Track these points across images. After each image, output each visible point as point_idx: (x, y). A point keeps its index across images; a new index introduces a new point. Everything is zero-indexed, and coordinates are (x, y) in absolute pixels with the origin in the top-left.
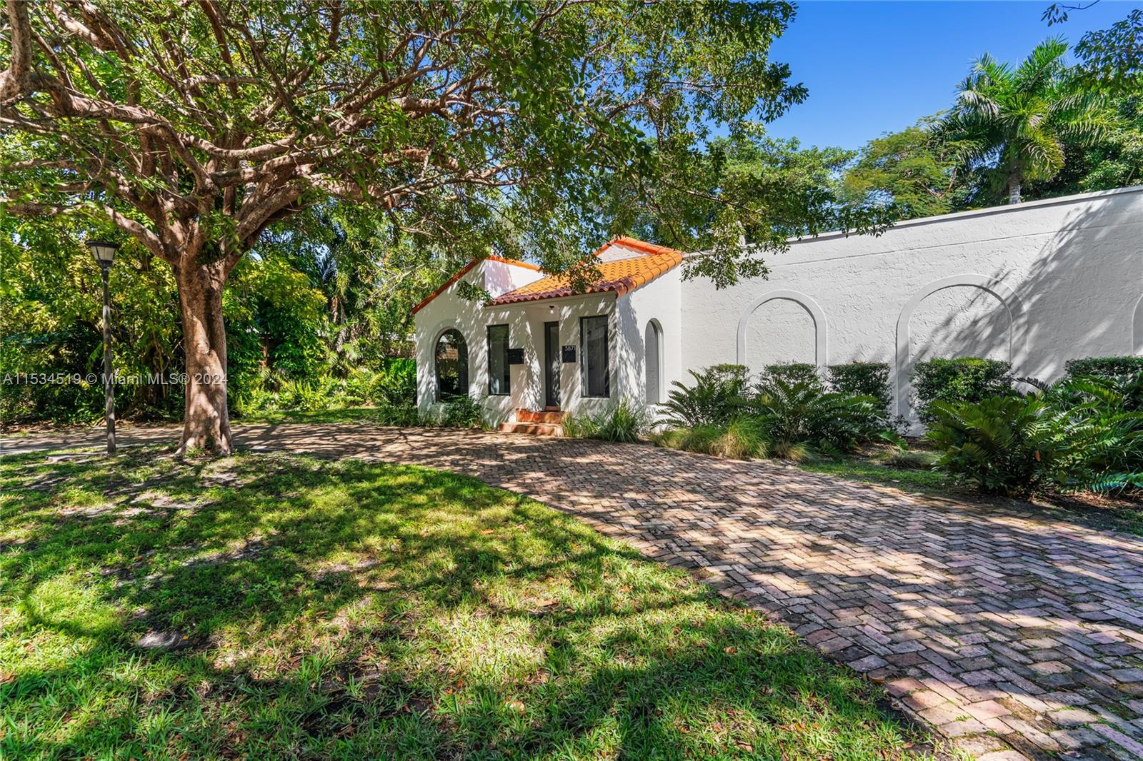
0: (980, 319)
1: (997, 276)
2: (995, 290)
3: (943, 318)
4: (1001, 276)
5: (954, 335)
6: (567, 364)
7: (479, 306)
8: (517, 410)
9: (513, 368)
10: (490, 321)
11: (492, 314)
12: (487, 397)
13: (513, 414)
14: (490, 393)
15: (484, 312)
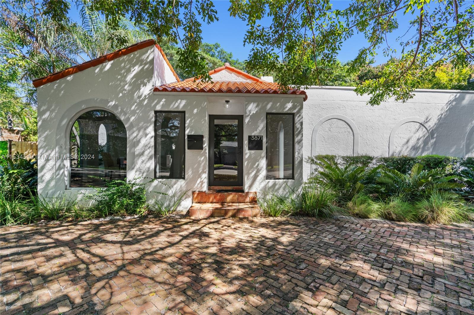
0: (421, 138)
1: (427, 119)
2: (425, 125)
3: (406, 140)
4: (428, 120)
5: (410, 147)
6: (253, 152)
7: (146, 90)
8: (193, 193)
9: (189, 153)
10: (158, 108)
11: (164, 100)
12: (153, 181)
13: (189, 197)
14: (156, 177)
15: (151, 97)
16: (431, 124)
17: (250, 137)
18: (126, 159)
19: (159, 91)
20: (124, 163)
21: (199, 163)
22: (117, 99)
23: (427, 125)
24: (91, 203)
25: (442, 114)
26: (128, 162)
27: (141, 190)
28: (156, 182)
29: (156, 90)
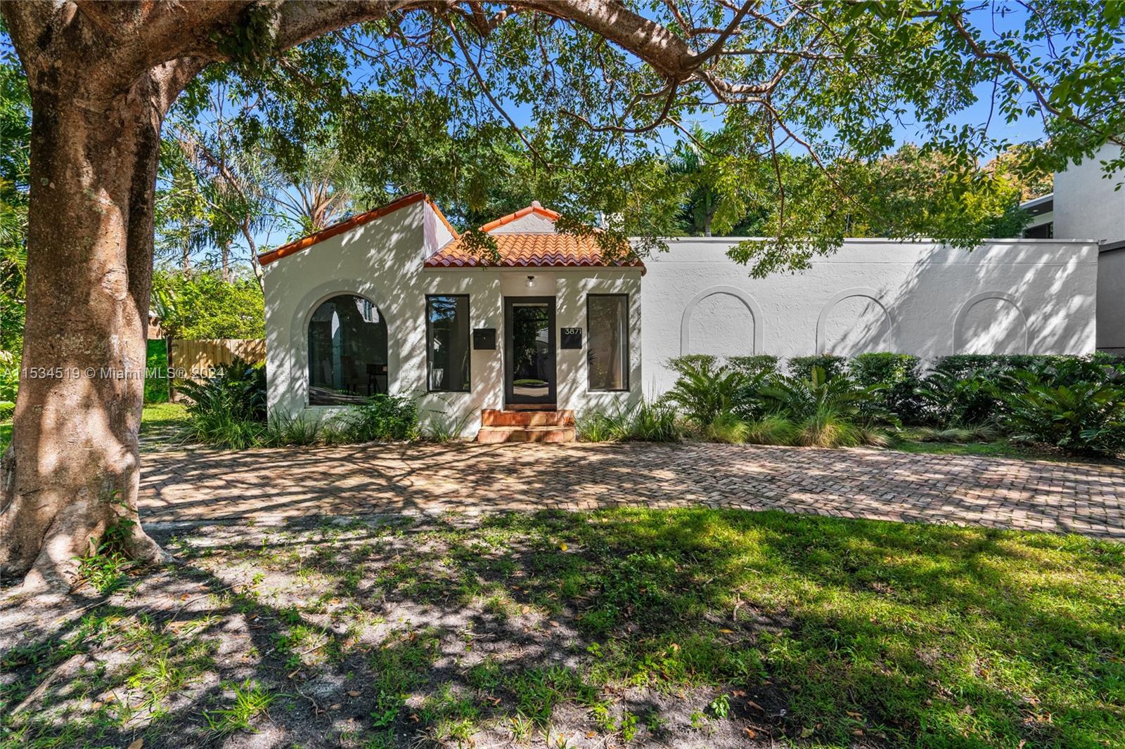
0: (873, 323)
1: (883, 291)
2: (881, 301)
3: (846, 328)
4: (885, 292)
6: (567, 351)
7: (412, 266)
8: (483, 412)
9: (476, 356)
10: (432, 291)
11: (438, 279)
12: (425, 395)
13: (477, 417)
14: (429, 392)
15: (421, 276)
16: (890, 300)
17: (563, 330)
18: (386, 365)
19: (432, 266)
20: (384, 369)
21: (492, 369)
22: (373, 280)
23: (883, 302)
24: (341, 426)
25: (908, 283)
26: (390, 368)
27: (409, 408)
28: (430, 396)
29: (427, 265)
